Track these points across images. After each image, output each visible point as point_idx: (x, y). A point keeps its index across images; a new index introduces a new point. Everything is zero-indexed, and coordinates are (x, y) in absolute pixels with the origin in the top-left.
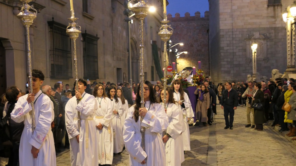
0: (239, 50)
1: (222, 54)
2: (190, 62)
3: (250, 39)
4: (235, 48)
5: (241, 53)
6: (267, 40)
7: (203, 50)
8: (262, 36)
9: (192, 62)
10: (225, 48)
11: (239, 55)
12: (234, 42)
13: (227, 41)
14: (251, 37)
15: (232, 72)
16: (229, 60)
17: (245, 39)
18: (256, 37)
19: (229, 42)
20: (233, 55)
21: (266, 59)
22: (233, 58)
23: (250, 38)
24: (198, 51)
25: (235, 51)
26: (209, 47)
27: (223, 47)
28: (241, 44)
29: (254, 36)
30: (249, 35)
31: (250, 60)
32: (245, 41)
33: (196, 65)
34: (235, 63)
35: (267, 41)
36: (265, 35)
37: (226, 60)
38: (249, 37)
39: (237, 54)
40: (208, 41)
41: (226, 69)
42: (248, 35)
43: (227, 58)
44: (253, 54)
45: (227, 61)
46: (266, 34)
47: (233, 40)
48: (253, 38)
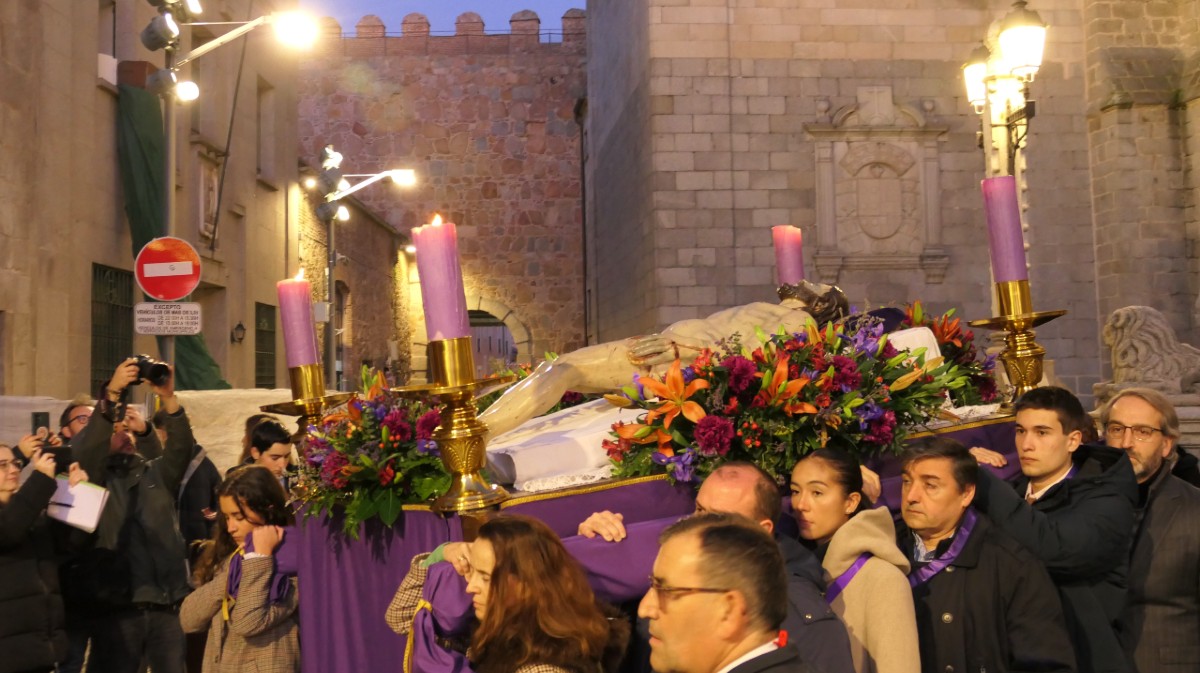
0: (772, 192)
1: (665, 219)
2: (481, 281)
3: (835, 127)
4: (743, 178)
6: (942, 139)
7: (552, 217)
8: (913, 112)
9: (488, 282)
10: (685, 182)
12: (741, 142)
13: (693, 132)
14: (844, 119)
16: (708, 257)
17: (806, 128)
18: (875, 121)
19: (705, 144)
20: (734, 229)
21: (935, 257)
22: (734, 247)
23: (837, 119)
24: (524, 219)
25: (744, 200)
26: (584, 202)
27: (673, 174)
28: (779, 161)
29: (863, 113)
30: (827, 99)
31: (839, 262)
32: (809, 137)
33: (514, 297)
34: (746, 277)
35: (940, 146)
36: (928, 106)
37: (686, 255)
38: (831, 118)
40: (579, 165)
42: (823, 106)
43: (696, 246)
45: (696, 266)
46: (933, 102)
47: (731, 132)
48: (852, 121)
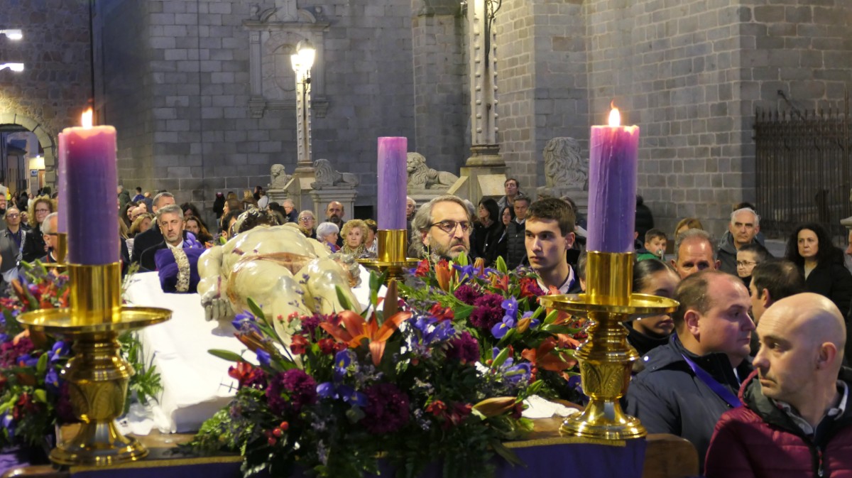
0: (223, 62)
1: (157, 78)
2: (15, 102)
3: (262, 22)
4: (206, 53)
5: (228, 77)
6: (325, 30)
7: (68, 56)
8: (308, 14)
9: (22, 103)
10: (169, 55)
11: (223, 84)
12: (204, 31)
13: (175, 25)
14: (268, 18)
15: (195, 149)
16: (184, 101)
17: (244, 22)
18: (287, 19)
19: (182, 32)
20: (200, 84)
21: (320, 102)
22: (200, 95)
23: (263, 18)
24: (47, 57)
25: (206, 66)
26: (91, 46)
27: (162, 51)
28: (228, 43)
29: (279, 13)
30: (257, 6)
31: (264, 105)
32: (246, 28)
33: (41, 114)
34: (208, 113)
35: (325, 34)
36: (318, 10)
37: (171, 100)
38: (260, 17)
39: (216, 78)
40: (88, 19)
41: (173, 138)
42: (254, 9)
43: (177, 95)
44: (300, 88)
45: (177, 107)
46: (321, 8)
47: (198, 24)
48: (272, 18)
